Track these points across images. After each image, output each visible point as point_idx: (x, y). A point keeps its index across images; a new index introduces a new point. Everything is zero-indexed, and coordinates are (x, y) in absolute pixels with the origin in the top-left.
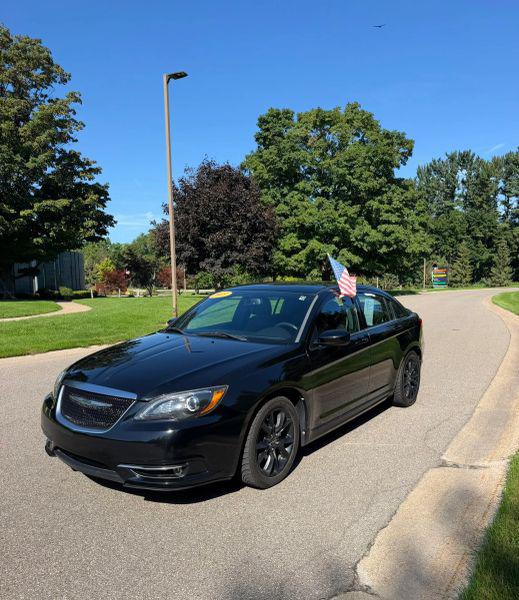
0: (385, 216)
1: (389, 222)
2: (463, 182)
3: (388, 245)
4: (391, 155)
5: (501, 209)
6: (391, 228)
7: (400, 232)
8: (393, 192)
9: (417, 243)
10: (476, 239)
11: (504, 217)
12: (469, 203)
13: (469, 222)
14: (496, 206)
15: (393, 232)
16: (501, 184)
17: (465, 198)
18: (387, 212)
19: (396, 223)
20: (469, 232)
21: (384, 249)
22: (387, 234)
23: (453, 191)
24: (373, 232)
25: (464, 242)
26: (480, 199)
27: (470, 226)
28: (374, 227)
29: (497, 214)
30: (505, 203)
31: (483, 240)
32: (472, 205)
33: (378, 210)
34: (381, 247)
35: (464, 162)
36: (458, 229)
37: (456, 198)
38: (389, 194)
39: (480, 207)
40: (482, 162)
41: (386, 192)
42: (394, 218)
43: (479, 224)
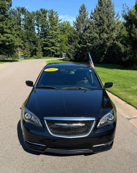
0: (5, 30)
1: (8, 33)
2: (23, 19)
3: (9, 42)
4: (5, 6)
5: (37, 31)
6: (9, 35)
7: (12, 37)
8: (7, 20)
9: (18, 42)
10: (30, 41)
11: (38, 34)
12: (26, 28)
13: (27, 35)
14: (35, 30)
15: (10, 37)
16: (35, 22)
17: (25, 26)
18: (6, 28)
19: (10, 33)
20: (28, 39)
21: (7, 44)
22: (8, 38)
23: (20, 23)
24: (2, 36)
25: (27, 42)
26: (30, 27)
27: (28, 36)
28: (2, 34)
29: (35, 33)
30: (38, 29)
31: (32, 41)
32: (28, 28)
33: (3, 27)
34: (6, 43)
35: (23, 11)
36: (24, 37)
37: (21, 25)
38: (6, 21)
39: (30, 30)
40: (29, 12)
41: (4, 20)
42: (9, 31)
43: (30, 36)
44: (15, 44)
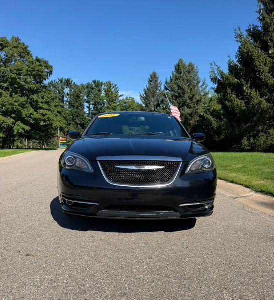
0: (41, 105)
1: (44, 109)
2: (67, 94)
3: (45, 121)
4: (42, 72)
5: (87, 111)
6: (46, 112)
7: (50, 115)
8: (45, 92)
9: (58, 122)
10: (77, 124)
11: (89, 114)
12: (71, 105)
13: (73, 115)
14: (84, 109)
15: (46, 114)
16: (86, 98)
17: (70, 104)
18: (42, 103)
19: (47, 110)
20: (74, 120)
21: (42, 124)
22: (44, 115)
23: (63, 99)
24: (35, 113)
25: (72, 125)
26: (77, 104)
27: (73, 117)
28: (36, 111)
29: (85, 113)
30: (89, 107)
31: (80, 124)
32: (74, 107)
33: (37, 101)
34: (41, 122)
35: (68, 84)
36: (68, 118)
37: (65, 102)
38: (43, 93)
39: (77, 108)
40: (76, 85)
41: (40, 92)
42: (46, 106)
43: (78, 117)
44: (54, 126)
